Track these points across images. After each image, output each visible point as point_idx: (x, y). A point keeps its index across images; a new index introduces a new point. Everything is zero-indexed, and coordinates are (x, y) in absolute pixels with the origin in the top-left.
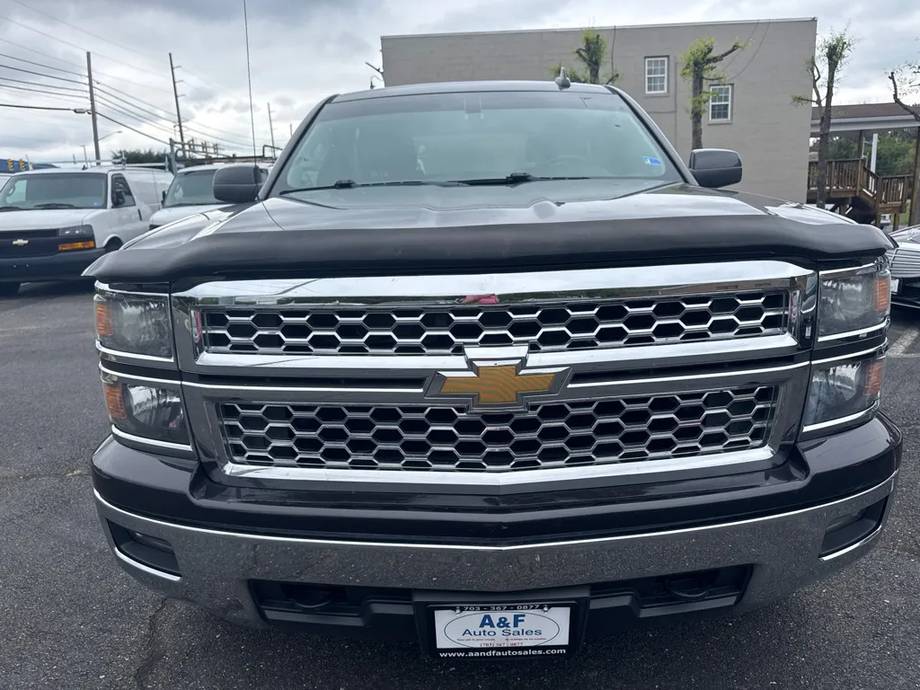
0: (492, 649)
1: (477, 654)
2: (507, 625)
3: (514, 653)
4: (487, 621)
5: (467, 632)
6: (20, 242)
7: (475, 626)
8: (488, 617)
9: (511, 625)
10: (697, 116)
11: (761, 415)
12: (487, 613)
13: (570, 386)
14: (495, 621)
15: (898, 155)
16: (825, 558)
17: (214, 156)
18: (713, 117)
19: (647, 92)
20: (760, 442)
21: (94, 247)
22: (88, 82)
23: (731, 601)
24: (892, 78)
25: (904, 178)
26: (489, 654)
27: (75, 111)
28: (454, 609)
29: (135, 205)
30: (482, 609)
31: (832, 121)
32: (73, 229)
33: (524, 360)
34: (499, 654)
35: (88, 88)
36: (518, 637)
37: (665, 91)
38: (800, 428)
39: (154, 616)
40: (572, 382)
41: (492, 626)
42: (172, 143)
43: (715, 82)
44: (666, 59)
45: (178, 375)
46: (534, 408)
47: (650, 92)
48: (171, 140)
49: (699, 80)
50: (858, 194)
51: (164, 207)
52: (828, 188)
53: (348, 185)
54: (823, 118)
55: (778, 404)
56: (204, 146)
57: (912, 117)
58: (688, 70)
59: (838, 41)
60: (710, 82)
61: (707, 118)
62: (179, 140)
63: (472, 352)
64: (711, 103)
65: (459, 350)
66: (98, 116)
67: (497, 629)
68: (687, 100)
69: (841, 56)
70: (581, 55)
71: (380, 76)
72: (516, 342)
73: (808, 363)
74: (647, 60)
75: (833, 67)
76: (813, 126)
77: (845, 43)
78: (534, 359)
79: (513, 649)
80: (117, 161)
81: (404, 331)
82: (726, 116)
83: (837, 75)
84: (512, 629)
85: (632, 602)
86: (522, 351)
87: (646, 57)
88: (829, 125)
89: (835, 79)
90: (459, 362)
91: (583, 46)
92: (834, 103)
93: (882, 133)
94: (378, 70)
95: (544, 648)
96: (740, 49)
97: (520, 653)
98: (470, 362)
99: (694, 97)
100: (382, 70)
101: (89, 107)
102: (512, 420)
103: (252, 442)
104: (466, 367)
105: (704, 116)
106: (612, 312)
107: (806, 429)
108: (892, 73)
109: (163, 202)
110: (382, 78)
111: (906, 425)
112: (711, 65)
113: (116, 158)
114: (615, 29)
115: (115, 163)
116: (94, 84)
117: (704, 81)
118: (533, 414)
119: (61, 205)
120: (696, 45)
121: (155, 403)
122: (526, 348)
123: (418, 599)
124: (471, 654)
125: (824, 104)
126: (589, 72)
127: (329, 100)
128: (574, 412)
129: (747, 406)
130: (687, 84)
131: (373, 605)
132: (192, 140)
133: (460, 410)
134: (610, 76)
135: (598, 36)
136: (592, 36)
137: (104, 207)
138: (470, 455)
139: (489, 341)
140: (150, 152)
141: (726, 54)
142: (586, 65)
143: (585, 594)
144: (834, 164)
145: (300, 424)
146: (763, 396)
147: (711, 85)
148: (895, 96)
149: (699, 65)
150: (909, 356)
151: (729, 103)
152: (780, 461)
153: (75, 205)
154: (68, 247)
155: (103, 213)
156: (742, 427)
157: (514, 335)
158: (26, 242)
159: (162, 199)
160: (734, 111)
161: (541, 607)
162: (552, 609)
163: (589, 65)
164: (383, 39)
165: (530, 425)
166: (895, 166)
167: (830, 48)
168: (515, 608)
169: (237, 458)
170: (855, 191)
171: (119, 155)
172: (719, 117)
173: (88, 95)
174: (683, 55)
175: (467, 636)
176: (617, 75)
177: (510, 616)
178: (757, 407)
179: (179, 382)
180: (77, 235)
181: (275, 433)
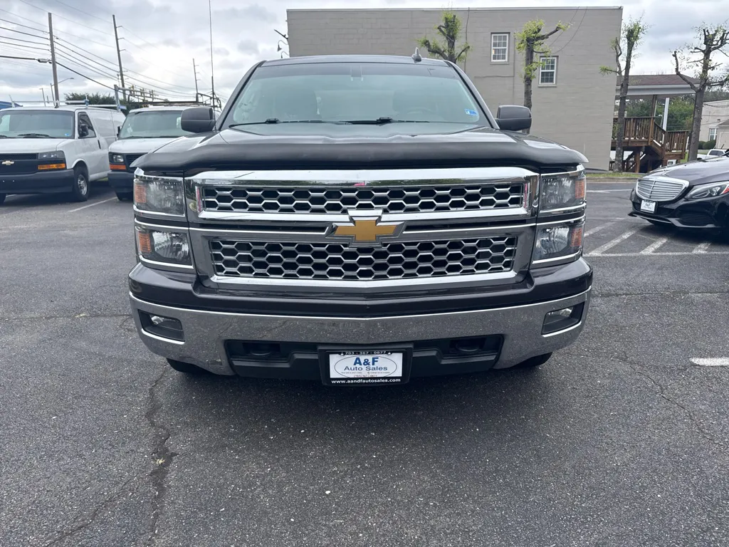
0: (360, 378)
1: (352, 381)
2: (368, 364)
3: (373, 381)
4: (358, 362)
5: (347, 368)
6: (7, 162)
7: (351, 365)
8: (358, 359)
9: (371, 364)
10: (528, 80)
11: (509, 253)
12: (358, 356)
13: (404, 232)
14: (362, 362)
15: (687, 115)
16: (545, 336)
17: (150, 100)
18: (542, 81)
19: (492, 60)
20: (509, 269)
21: (66, 168)
22: (49, 37)
23: (493, 358)
24: (675, 56)
25: (684, 132)
26: (359, 381)
27: (39, 61)
28: (340, 354)
29: (95, 137)
30: (355, 354)
31: (629, 87)
32: (49, 153)
33: (380, 217)
34: (364, 381)
35: (49, 42)
36: (374, 371)
37: (506, 60)
38: (531, 261)
39: (151, 389)
40: (406, 230)
41: (361, 364)
42: (116, 89)
43: (543, 55)
44: (507, 35)
45: (187, 224)
46: (385, 245)
47: (494, 61)
48: (115, 86)
49: (530, 52)
50: (649, 144)
51: (119, 139)
52: (627, 139)
53: (274, 122)
54: (622, 85)
55: (518, 248)
56: (142, 92)
57: (689, 86)
58: (522, 45)
59: (635, 26)
60: (539, 55)
61: (537, 82)
62: (121, 86)
63: (351, 213)
64: (541, 71)
65: (345, 212)
66: (57, 65)
67: (363, 366)
68: (522, 69)
69: (637, 38)
70: (441, 31)
71: (285, 41)
72: (376, 208)
73: (534, 224)
74: (493, 35)
75: (630, 46)
76: (617, 90)
77: (640, 28)
78: (385, 217)
79: (371, 378)
80: (69, 102)
81: (315, 201)
82: (552, 81)
83: (633, 53)
84: (371, 366)
85: (437, 354)
86: (379, 212)
87: (492, 33)
88: (627, 90)
89: (632, 55)
90: (345, 218)
91: (443, 24)
92: (631, 73)
93: (672, 97)
94: (284, 36)
95: (389, 378)
96: (561, 30)
97: (376, 381)
98: (351, 218)
99: (527, 65)
100: (287, 36)
101: (50, 58)
102: (374, 252)
103: (228, 263)
104: (349, 220)
105: (533, 80)
106: (427, 193)
107: (534, 262)
108: (675, 52)
109: (118, 135)
110: (287, 43)
111: (640, 294)
112: (539, 41)
113: (69, 99)
114: (469, 10)
115: (68, 104)
116: (55, 39)
117: (535, 54)
118: (385, 249)
119: (38, 135)
120: (530, 25)
121: (170, 243)
122: (381, 211)
123: (320, 348)
124: (349, 382)
125: (623, 74)
126: (447, 44)
127: (260, 65)
128: (407, 248)
129: (500, 248)
130: (522, 55)
131: (295, 355)
132: (133, 87)
133: (345, 246)
134: (463, 48)
135: (455, 16)
136: (450, 16)
137: (73, 137)
138: (350, 271)
139: (361, 207)
140: (97, 96)
141: (551, 34)
142: (445, 39)
143: (411, 346)
144: (632, 120)
145: (256, 253)
146: (511, 242)
147: (541, 57)
148: (677, 69)
149: (531, 42)
150: (655, 254)
151: (555, 71)
152: (521, 279)
153: (50, 136)
154: (45, 167)
155: (72, 143)
156: (499, 259)
157: (375, 204)
158: (13, 163)
159: (117, 132)
160: (558, 77)
161: (387, 353)
162: (393, 354)
163: (447, 38)
164: (289, 12)
165: (384, 255)
166: (683, 124)
167: (629, 31)
168: (373, 354)
169: (219, 273)
170: (648, 142)
171: (71, 97)
172: (547, 81)
173: (50, 48)
174: (520, 33)
175: (347, 371)
176: (469, 47)
177: (370, 358)
178: (507, 249)
179: (187, 228)
180: (52, 158)
181: (242, 258)
